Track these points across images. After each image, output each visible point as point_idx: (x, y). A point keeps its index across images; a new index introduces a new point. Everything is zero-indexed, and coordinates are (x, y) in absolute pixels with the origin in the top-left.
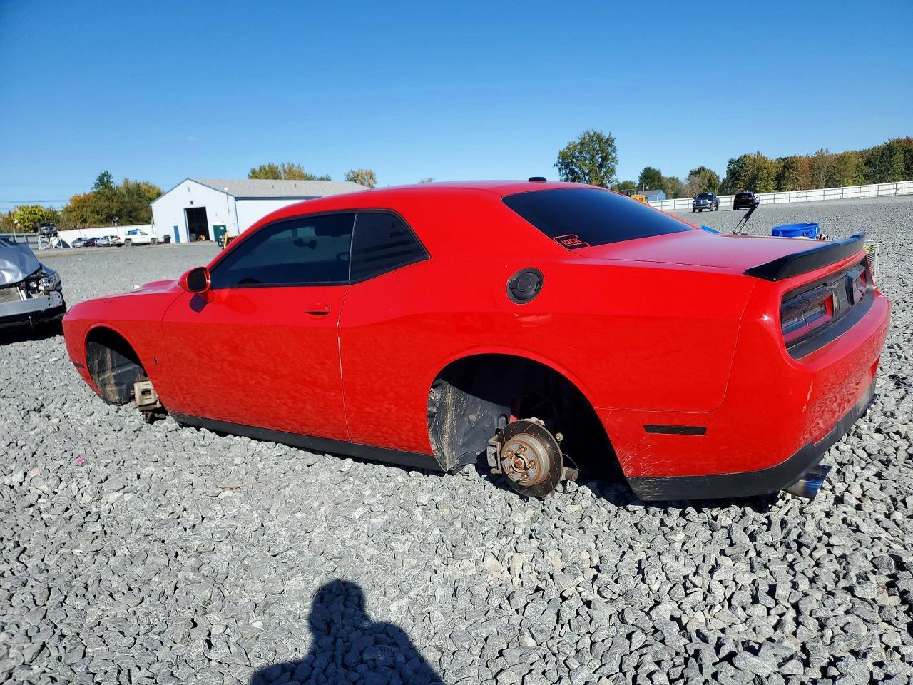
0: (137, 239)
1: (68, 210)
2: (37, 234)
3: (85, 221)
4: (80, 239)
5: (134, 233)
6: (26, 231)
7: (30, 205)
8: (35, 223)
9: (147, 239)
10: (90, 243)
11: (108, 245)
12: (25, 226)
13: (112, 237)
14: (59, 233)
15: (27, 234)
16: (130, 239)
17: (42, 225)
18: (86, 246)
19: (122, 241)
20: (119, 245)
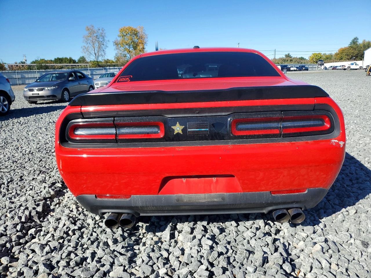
0: (353, 67)
1: (336, 54)
2: (317, 64)
3: (342, 59)
4: (331, 67)
5: (352, 64)
6: (313, 63)
7: (317, 53)
8: (317, 60)
9: (358, 67)
10: (334, 68)
11: (341, 69)
12: (314, 61)
13: (343, 66)
14: (325, 64)
15: (313, 64)
16: (350, 67)
17: (319, 61)
18: (333, 69)
19: (346, 68)
20: (345, 69)
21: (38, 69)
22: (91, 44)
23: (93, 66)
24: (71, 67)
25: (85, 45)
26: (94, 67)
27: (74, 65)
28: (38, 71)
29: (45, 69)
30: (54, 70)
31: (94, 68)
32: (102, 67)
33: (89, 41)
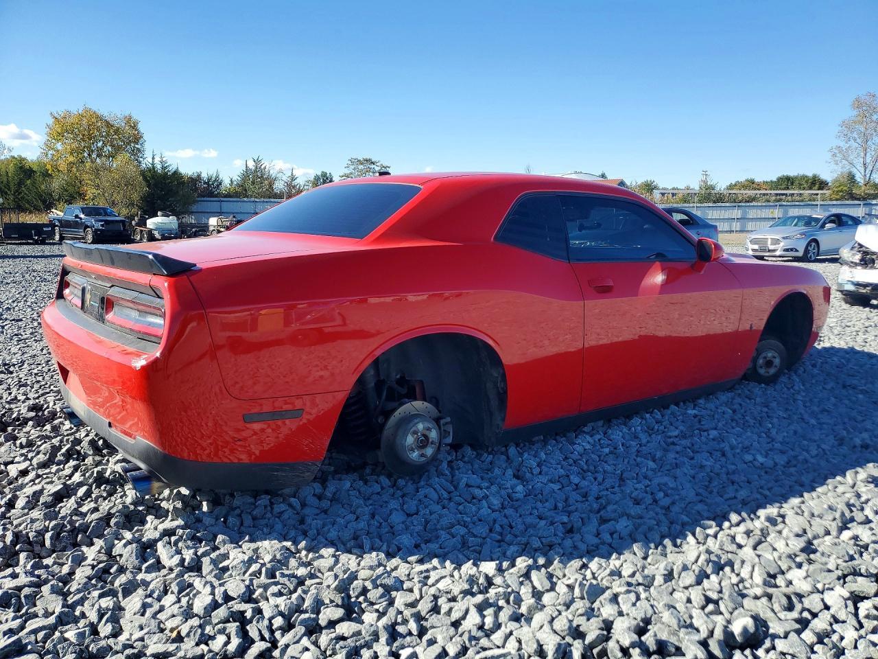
21: (700, 202)
22: (858, 140)
23: (834, 196)
24: (774, 198)
25: (842, 144)
26: (837, 200)
27: (783, 194)
28: (699, 205)
29: (714, 202)
30: (734, 204)
31: (835, 202)
32: (859, 199)
33: (855, 135)
